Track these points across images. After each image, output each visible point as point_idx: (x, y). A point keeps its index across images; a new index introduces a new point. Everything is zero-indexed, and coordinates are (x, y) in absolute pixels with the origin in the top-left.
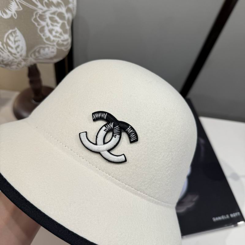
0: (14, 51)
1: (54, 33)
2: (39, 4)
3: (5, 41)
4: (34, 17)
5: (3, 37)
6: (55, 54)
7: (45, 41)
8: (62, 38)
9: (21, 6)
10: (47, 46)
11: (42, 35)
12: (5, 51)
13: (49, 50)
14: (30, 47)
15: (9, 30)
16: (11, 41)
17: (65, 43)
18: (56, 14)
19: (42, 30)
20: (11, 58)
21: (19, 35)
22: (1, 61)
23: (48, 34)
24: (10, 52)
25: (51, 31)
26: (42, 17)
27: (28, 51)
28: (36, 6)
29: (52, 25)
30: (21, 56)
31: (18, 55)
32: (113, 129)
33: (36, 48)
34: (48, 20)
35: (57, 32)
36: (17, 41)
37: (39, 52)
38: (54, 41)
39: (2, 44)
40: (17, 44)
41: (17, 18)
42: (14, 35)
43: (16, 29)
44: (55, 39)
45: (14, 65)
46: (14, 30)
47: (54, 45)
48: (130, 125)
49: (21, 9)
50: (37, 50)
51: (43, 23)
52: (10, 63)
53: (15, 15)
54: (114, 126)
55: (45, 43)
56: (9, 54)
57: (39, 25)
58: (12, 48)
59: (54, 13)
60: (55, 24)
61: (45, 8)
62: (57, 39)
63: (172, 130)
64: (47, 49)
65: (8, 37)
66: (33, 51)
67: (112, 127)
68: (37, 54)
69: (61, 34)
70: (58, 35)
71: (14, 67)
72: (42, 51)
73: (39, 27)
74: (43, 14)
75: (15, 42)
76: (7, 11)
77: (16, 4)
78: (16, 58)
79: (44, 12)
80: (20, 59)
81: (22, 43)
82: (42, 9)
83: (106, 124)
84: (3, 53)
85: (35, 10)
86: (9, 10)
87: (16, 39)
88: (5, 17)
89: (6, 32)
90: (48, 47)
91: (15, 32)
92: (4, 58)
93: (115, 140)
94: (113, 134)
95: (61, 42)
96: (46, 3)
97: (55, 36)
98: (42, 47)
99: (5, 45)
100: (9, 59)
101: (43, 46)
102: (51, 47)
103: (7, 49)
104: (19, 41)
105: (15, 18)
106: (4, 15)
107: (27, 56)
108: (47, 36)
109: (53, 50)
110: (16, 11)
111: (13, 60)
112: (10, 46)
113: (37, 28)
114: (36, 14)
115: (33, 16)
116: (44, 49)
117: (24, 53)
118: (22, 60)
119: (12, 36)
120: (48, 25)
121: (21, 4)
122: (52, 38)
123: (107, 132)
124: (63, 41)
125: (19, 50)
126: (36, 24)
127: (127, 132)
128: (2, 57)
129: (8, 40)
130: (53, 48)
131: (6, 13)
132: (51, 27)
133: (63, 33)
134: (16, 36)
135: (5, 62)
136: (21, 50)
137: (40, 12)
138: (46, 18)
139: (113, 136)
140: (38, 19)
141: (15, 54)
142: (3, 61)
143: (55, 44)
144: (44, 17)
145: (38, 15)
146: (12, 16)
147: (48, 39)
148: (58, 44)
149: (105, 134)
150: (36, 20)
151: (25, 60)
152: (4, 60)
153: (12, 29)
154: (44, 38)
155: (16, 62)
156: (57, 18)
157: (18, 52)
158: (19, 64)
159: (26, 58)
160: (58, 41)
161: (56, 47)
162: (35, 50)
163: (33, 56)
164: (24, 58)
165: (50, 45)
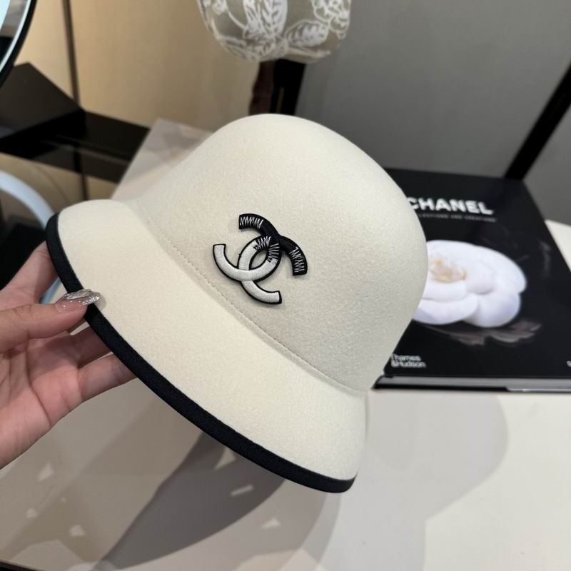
0: (268, 19)
1: (331, 3)
6: (324, 39)
7: (315, 14)
8: (341, 15)
10: (316, 22)
13: (317, 30)
14: (292, 19)
16: (269, 2)
17: (343, 24)
20: (262, 29)
22: (244, 32)
23: (322, 3)
27: (288, 24)
30: (276, 30)
31: (272, 28)
32: (269, 247)
33: (299, 24)
35: (335, 2)
36: (276, 4)
37: (301, 31)
38: (328, 16)
40: (275, 9)
44: (330, 13)
45: (260, 45)
47: (326, 24)
48: (297, 246)
50: (300, 27)
52: (257, 39)
54: (272, 242)
55: (313, 18)
56: (261, 22)
62: (333, 15)
63: (369, 265)
64: (314, 28)
66: (294, 26)
67: (268, 243)
68: (297, 35)
69: (340, 7)
70: (336, 7)
71: (259, 48)
72: (306, 31)
75: (274, 4)
78: (269, 32)
80: (273, 36)
81: (283, 9)
83: (259, 238)
90: (318, 26)
92: (252, 29)
93: (268, 266)
94: (268, 255)
95: (337, 21)
97: (332, 9)
98: (306, 24)
100: (258, 31)
101: (310, 22)
102: (322, 25)
103: (261, 13)
104: (280, 4)
107: (282, 35)
108: (320, 7)
109: (323, 32)
111: (264, 34)
116: (310, 26)
117: (281, 26)
118: (274, 40)
122: (327, 11)
123: (259, 252)
124: (341, 20)
125: (276, 18)
127: (290, 257)
128: (250, 26)
130: (323, 28)
133: (343, 7)
135: (250, 37)
136: (279, 21)
139: (266, 259)
141: (269, 25)
142: (247, 33)
143: (329, 21)
147: (321, 11)
148: (333, 23)
149: (254, 253)
151: (278, 40)
152: (251, 31)
154: (315, 8)
155: (265, 39)
158: (268, 45)
159: (280, 38)
160: (335, 18)
161: (329, 27)
162: (297, 26)
163: (290, 35)
164: (278, 36)
165: (321, 22)
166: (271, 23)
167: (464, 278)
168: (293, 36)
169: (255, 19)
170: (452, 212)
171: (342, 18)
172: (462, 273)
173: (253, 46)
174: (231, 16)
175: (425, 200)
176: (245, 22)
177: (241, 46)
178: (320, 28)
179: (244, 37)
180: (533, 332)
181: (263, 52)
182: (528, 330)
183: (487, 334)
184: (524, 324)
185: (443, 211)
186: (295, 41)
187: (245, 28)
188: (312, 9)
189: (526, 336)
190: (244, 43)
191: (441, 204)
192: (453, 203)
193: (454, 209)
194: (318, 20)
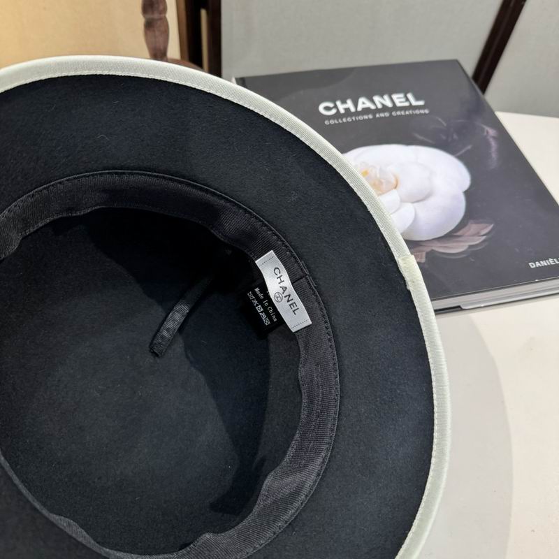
167: (395, 188)
170: (377, 111)
172: (393, 181)
175: (344, 102)
180: (484, 235)
182: (478, 234)
183: (428, 249)
184: (473, 227)
185: (366, 111)
189: (477, 241)
191: (363, 103)
192: (377, 99)
193: (380, 106)
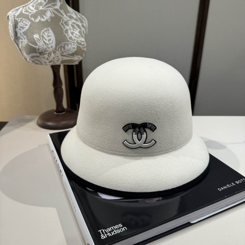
0: (47, 42)
1: (74, 35)
2: (64, 14)
3: (41, 34)
4: (62, 22)
5: (40, 33)
6: (76, 49)
7: (69, 39)
8: (80, 39)
9: (54, 14)
10: (70, 43)
11: (66, 35)
12: (41, 41)
13: (71, 46)
14: (58, 43)
15: (44, 28)
16: (45, 35)
17: (83, 43)
18: (76, 24)
19: (67, 31)
20: (45, 47)
21: (51, 33)
22: (37, 49)
23: (70, 35)
24: (44, 42)
25: (72, 33)
26: (66, 23)
27: (57, 45)
28: (63, 15)
29: (73, 30)
30: (52, 47)
31: (50, 46)
33: (62, 44)
34: (70, 26)
35: (76, 34)
36: (49, 36)
37: (64, 47)
38: (74, 40)
39: (40, 37)
40: (49, 38)
41: (51, 21)
42: (48, 32)
43: (49, 28)
44: (75, 38)
45: (46, 54)
46: (48, 29)
47: (75, 43)
49: (53, 16)
50: (63, 46)
51: (67, 28)
52: (43, 51)
53: (49, 19)
55: (68, 41)
56: (44, 43)
57: (64, 28)
58: (46, 40)
59: (74, 23)
60: (75, 29)
61: (68, 19)
64: (70, 45)
65: (43, 32)
66: (60, 46)
68: (62, 49)
69: (79, 36)
70: (77, 36)
71: (46, 56)
72: (66, 47)
73: (65, 29)
74: (67, 21)
75: (48, 36)
76: (44, 16)
77: (50, 12)
78: (48, 47)
79: (68, 21)
80: (51, 49)
81: (53, 38)
82: (66, 18)
84: (39, 43)
85: (62, 18)
86: (46, 16)
87: (49, 34)
88: (43, 20)
89: (42, 29)
90: (71, 44)
91: (48, 30)
92: (40, 47)
96: (69, 15)
97: (76, 37)
98: (66, 44)
99: (41, 37)
100: (43, 47)
102: (73, 44)
103: (43, 40)
104: (51, 36)
105: (49, 21)
106: (42, 19)
107: (56, 49)
108: (70, 36)
109: (74, 46)
110: (50, 17)
112: (44, 38)
113: (63, 29)
114: (63, 20)
115: (60, 21)
116: (68, 45)
117: (54, 46)
119: (47, 32)
120: (70, 29)
121: (53, 12)
122: (73, 38)
124: (81, 41)
125: (50, 42)
126: (63, 27)
128: (39, 46)
129: (43, 34)
130: (74, 45)
131: (43, 18)
132: (72, 31)
133: (80, 36)
134: (49, 33)
135: (40, 51)
136: (52, 43)
137: (65, 20)
138: (69, 25)
140: (64, 24)
141: (48, 44)
142: (39, 49)
143: (76, 41)
144: (68, 24)
145: (64, 21)
146: (47, 20)
147: (71, 38)
150: (62, 24)
152: (40, 48)
153: (47, 28)
154: (68, 37)
155: (47, 51)
156: (76, 27)
157: (50, 44)
158: (50, 54)
159: (55, 51)
160: (78, 40)
161: (76, 44)
162: (62, 45)
163: (60, 50)
164: (53, 50)
165: (72, 42)
166: (49, 44)
168: (61, 50)
169: (41, 43)
171: (81, 40)
173: (43, 55)
174: (29, 44)
176: (36, 45)
177: (37, 57)
178: (72, 45)
179: (37, 51)
181: (48, 58)
186: (62, 52)
187: (37, 47)
188: (67, 37)
190: (38, 54)
194: (70, 41)
